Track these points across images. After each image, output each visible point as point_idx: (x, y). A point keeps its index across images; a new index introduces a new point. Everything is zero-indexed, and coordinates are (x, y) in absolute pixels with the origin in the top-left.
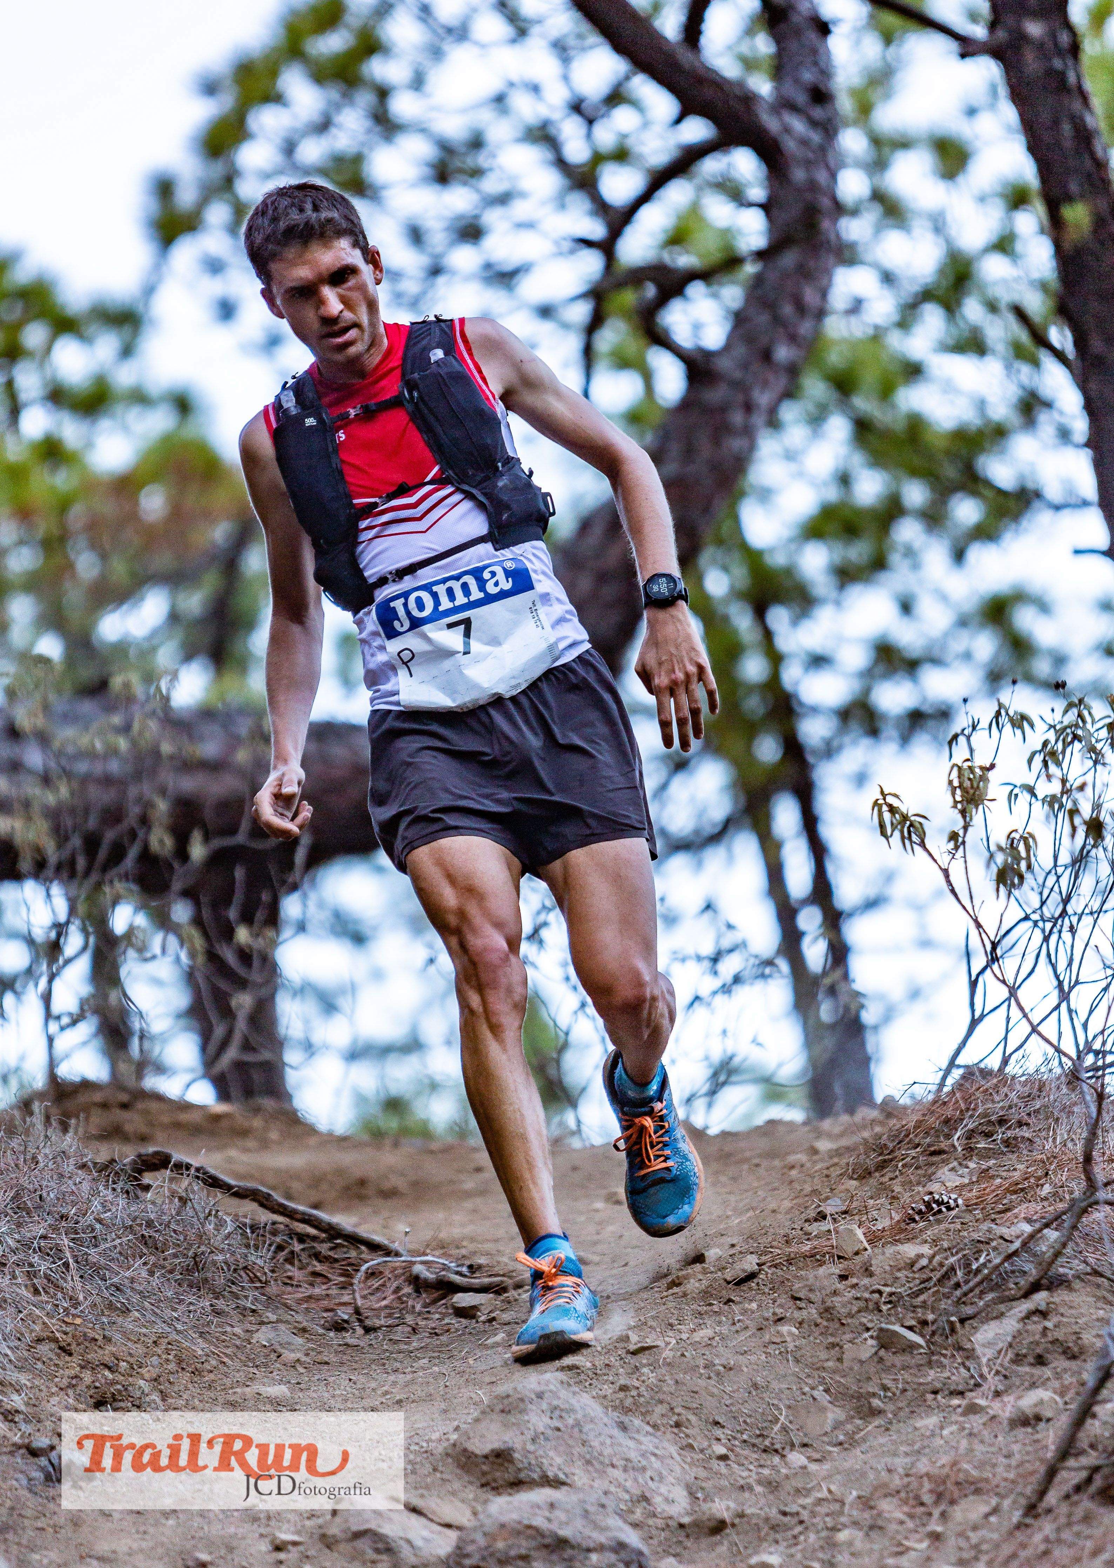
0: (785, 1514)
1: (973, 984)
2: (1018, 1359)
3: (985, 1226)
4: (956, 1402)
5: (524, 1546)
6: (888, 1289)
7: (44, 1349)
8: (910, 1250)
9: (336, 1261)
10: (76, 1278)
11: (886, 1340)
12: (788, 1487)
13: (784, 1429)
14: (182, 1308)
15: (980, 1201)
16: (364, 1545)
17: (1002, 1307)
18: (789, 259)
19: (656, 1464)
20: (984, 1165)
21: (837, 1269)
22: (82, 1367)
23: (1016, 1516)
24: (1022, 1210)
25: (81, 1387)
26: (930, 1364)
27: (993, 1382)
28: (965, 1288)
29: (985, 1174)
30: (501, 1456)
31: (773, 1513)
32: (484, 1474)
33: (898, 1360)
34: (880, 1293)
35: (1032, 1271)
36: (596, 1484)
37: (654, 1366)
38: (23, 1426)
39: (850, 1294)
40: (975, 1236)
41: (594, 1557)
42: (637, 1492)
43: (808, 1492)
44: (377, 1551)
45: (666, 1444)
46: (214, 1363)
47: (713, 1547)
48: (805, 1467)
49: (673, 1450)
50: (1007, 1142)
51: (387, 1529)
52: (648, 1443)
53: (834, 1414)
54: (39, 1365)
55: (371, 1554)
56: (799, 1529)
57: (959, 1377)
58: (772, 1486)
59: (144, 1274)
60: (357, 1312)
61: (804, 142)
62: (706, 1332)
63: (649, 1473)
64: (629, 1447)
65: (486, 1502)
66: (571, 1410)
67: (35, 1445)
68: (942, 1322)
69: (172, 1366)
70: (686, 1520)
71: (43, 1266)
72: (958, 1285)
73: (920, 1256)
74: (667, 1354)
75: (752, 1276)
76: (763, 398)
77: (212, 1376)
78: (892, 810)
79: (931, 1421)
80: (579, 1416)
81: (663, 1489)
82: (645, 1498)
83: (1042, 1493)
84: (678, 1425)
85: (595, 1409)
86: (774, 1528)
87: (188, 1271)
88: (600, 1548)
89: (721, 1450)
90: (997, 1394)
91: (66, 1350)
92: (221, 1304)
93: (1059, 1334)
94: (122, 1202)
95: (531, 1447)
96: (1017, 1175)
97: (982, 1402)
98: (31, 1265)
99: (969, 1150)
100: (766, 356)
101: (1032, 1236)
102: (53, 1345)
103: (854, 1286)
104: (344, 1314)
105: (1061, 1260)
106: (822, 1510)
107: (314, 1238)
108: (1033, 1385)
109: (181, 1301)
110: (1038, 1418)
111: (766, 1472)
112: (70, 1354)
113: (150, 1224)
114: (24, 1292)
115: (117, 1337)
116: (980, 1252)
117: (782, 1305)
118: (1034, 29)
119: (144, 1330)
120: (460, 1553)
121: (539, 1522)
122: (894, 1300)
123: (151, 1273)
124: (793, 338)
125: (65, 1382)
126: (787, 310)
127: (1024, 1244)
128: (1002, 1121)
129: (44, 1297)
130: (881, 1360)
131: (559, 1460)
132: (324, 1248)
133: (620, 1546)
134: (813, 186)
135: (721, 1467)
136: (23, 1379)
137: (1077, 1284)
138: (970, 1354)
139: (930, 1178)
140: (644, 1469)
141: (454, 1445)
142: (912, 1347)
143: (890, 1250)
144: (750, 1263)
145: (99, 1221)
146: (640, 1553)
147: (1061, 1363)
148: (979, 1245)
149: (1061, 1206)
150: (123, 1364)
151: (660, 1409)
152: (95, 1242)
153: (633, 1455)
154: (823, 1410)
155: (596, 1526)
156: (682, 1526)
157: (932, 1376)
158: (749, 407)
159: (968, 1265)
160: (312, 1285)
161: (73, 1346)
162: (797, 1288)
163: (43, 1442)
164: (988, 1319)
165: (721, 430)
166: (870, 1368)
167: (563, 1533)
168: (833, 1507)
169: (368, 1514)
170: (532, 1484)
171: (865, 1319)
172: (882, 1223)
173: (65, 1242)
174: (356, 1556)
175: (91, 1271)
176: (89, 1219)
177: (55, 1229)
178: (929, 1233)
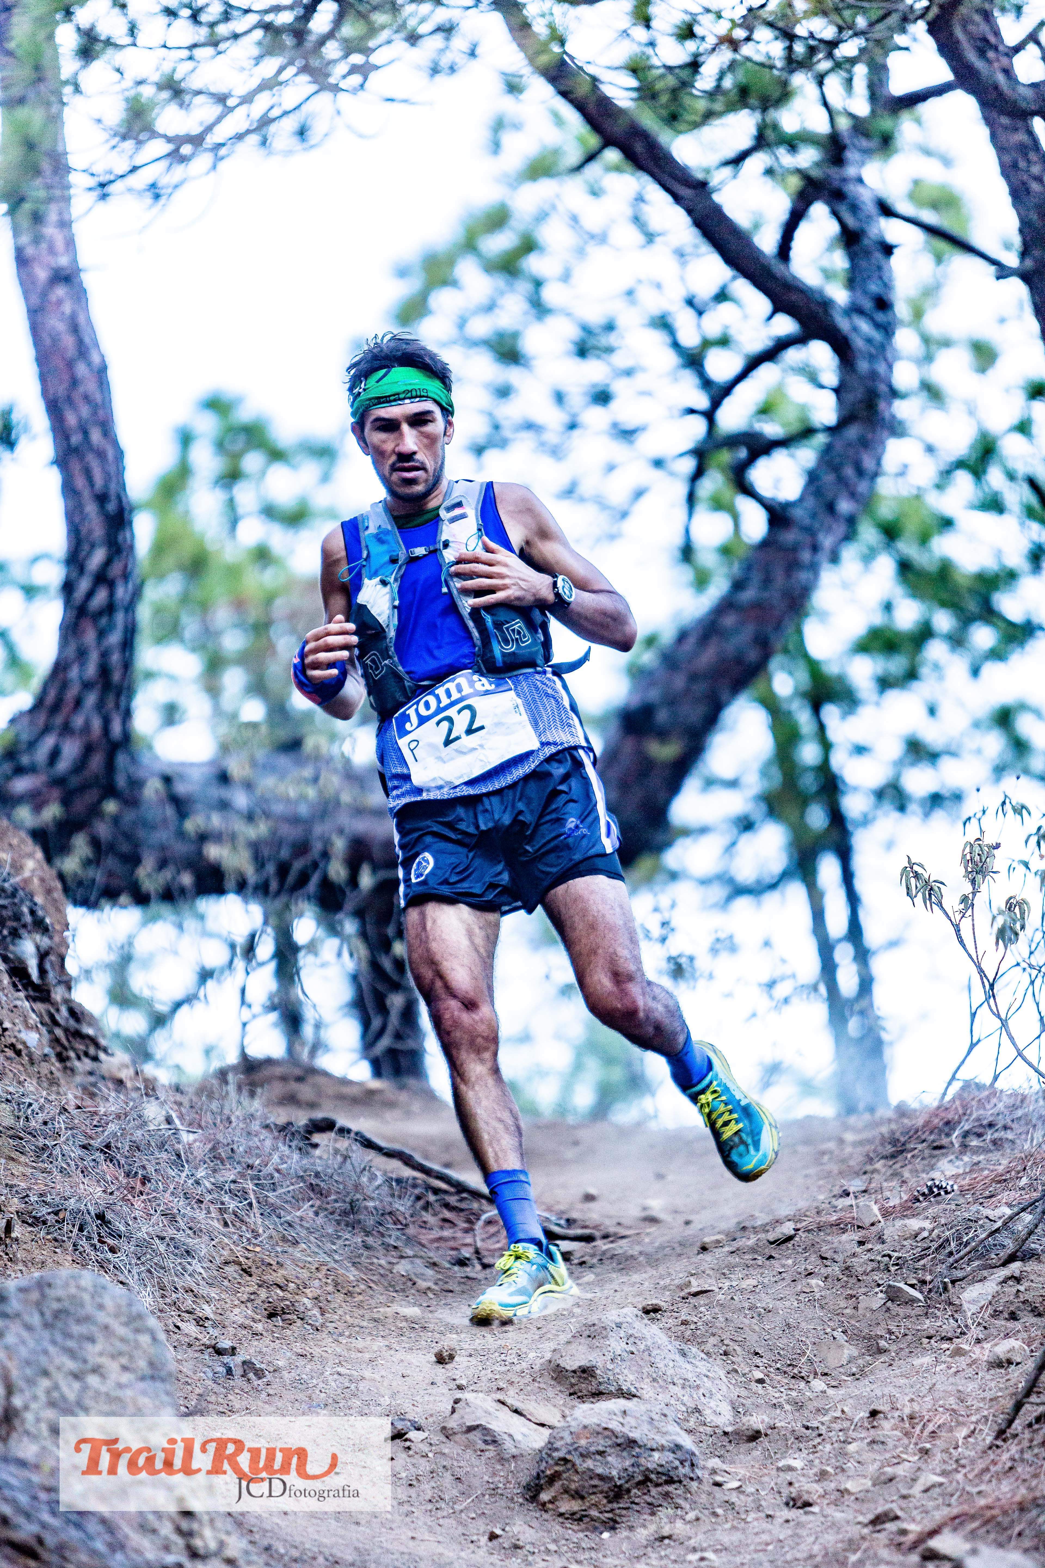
0: (807, 1428)
1: (973, 1015)
2: (996, 1314)
3: (974, 1208)
4: (945, 1346)
5: (601, 1444)
6: (896, 1254)
7: (230, 1270)
8: (914, 1224)
9: (462, 1210)
10: (258, 1215)
11: (893, 1295)
12: (811, 1406)
13: (810, 1362)
14: (340, 1242)
15: (972, 1187)
16: (475, 1436)
17: (985, 1273)
18: (853, 432)
19: (708, 1384)
20: (976, 1159)
21: (856, 1236)
22: (260, 1286)
23: (989, 1440)
24: (1005, 1196)
25: (258, 1302)
26: (927, 1315)
27: (975, 1332)
28: (957, 1256)
29: (976, 1167)
30: (586, 1372)
31: (799, 1426)
32: (572, 1385)
33: (901, 1311)
34: (890, 1257)
35: (1010, 1244)
36: (660, 1397)
37: (709, 1306)
38: (211, 1330)
39: (866, 1257)
40: (966, 1215)
41: (656, 1455)
42: (691, 1405)
43: (827, 1412)
44: (486, 1442)
45: (716, 1369)
46: (363, 1287)
47: (750, 1451)
48: (825, 1392)
49: (722, 1373)
50: (994, 1142)
51: (493, 1426)
52: (703, 1367)
53: (850, 1351)
54: (226, 1283)
55: (481, 1445)
56: (819, 1440)
57: (948, 1326)
58: (799, 1406)
59: (311, 1214)
60: (477, 1252)
61: (869, 341)
62: (752, 1281)
63: (701, 1391)
64: (686, 1369)
65: (573, 1407)
66: (643, 1338)
67: (219, 1346)
68: (937, 1282)
69: (330, 1288)
70: (729, 1429)
71: (232, 1205)
72: (951, 1254)
73: (923, 1229)
74: (720, 1297)
75: (790, 1238)
76: (827, 541)
77: (361, 1297)
78: (917, 876)
79: (924, 1360)
80: (649, 1343)
81: (713, 1404)
82: (698, 1411)
83: (1010, 1422)
84: (726, 1354)
85: (662, 1338)
86: (799, 1438)
87: (345, 1213)
88: (662, 1449)
89: (759, 1375)
90: (978, 1341)
91: (247, 1272)
92: (370, 1240)
93: (1029, 1296)
94: (296, 1156)
95: (610, 1367)
96: (1000, 1169)
97: (966, 1347)
98: (223, 1203)
99: (964, 1146)
100: (831, 508)
101: (1011, 1218)
102: (237, 1268)
103: (869, 1250)
104: (467, 1253)
105: (1034, 1238)
106: (837, 1426)
107: (446, 1192)
108: (1007, 1336)
109: (339, 1237)
110: (1010, 1362)
111: (794, 1394)
112: (251, 1275)
113: (317, 1175)
114: (216, 1224)
115: (288, 1263)
116: (969, 1229)
117: (812, 1263)
119: (309, 1259)
120: (551, 1447)
121: (614, 1425)
122: (901, 1263)
123: (317, 1214)
124: (853, 495)
125: (245, 1297)
126: (849, 472)
127: (1005, 1224)
128: (991, 1125)
129: (232, 1229)
130: (888, 1309)
131: (631, 1377)
132: (453, 1200)
133: (678, 1447)
134: (874, 375)
135: (760, 1388)
136: (213, 1293)
138: (958, 1309)
139: (932, 1167)
140: (698, 1387)
141: (550, 1361)
142: (913, 1300)
143: (899, 1223)
144: (788, 1229)
145: (278, 1171)
146: (693, 1454)
147: (1030, 1319)
148: (970, 1223)
149: (1036, 1195)
150: (292, 1285)
151: (713, 1340)
152: (274, 1187)
153: (689, 1376)
154: (841, 1347)
155: (659, 1431)
156: (726, 1433)
157: (928, 1324)
158: (815, 548)
159: (960, 1238)
160: (442, 1228)
161: (253, 1270)
162: (825, 1250)
163: (225, 1343)
164: (974, 1281)
165: (793, 566)
166: (880, 1316)
167: (634, 1435)
168: (846, 1424)
169: (480, 1413)
170: (610, 1395)
171: (877, 1276)
172: (894, 1202)
173: (250, 1186)
174: (469, 1445)
175: (271, 1210)
176: (270, 1169)
177: (242, 1175)
178: (931, 1212)
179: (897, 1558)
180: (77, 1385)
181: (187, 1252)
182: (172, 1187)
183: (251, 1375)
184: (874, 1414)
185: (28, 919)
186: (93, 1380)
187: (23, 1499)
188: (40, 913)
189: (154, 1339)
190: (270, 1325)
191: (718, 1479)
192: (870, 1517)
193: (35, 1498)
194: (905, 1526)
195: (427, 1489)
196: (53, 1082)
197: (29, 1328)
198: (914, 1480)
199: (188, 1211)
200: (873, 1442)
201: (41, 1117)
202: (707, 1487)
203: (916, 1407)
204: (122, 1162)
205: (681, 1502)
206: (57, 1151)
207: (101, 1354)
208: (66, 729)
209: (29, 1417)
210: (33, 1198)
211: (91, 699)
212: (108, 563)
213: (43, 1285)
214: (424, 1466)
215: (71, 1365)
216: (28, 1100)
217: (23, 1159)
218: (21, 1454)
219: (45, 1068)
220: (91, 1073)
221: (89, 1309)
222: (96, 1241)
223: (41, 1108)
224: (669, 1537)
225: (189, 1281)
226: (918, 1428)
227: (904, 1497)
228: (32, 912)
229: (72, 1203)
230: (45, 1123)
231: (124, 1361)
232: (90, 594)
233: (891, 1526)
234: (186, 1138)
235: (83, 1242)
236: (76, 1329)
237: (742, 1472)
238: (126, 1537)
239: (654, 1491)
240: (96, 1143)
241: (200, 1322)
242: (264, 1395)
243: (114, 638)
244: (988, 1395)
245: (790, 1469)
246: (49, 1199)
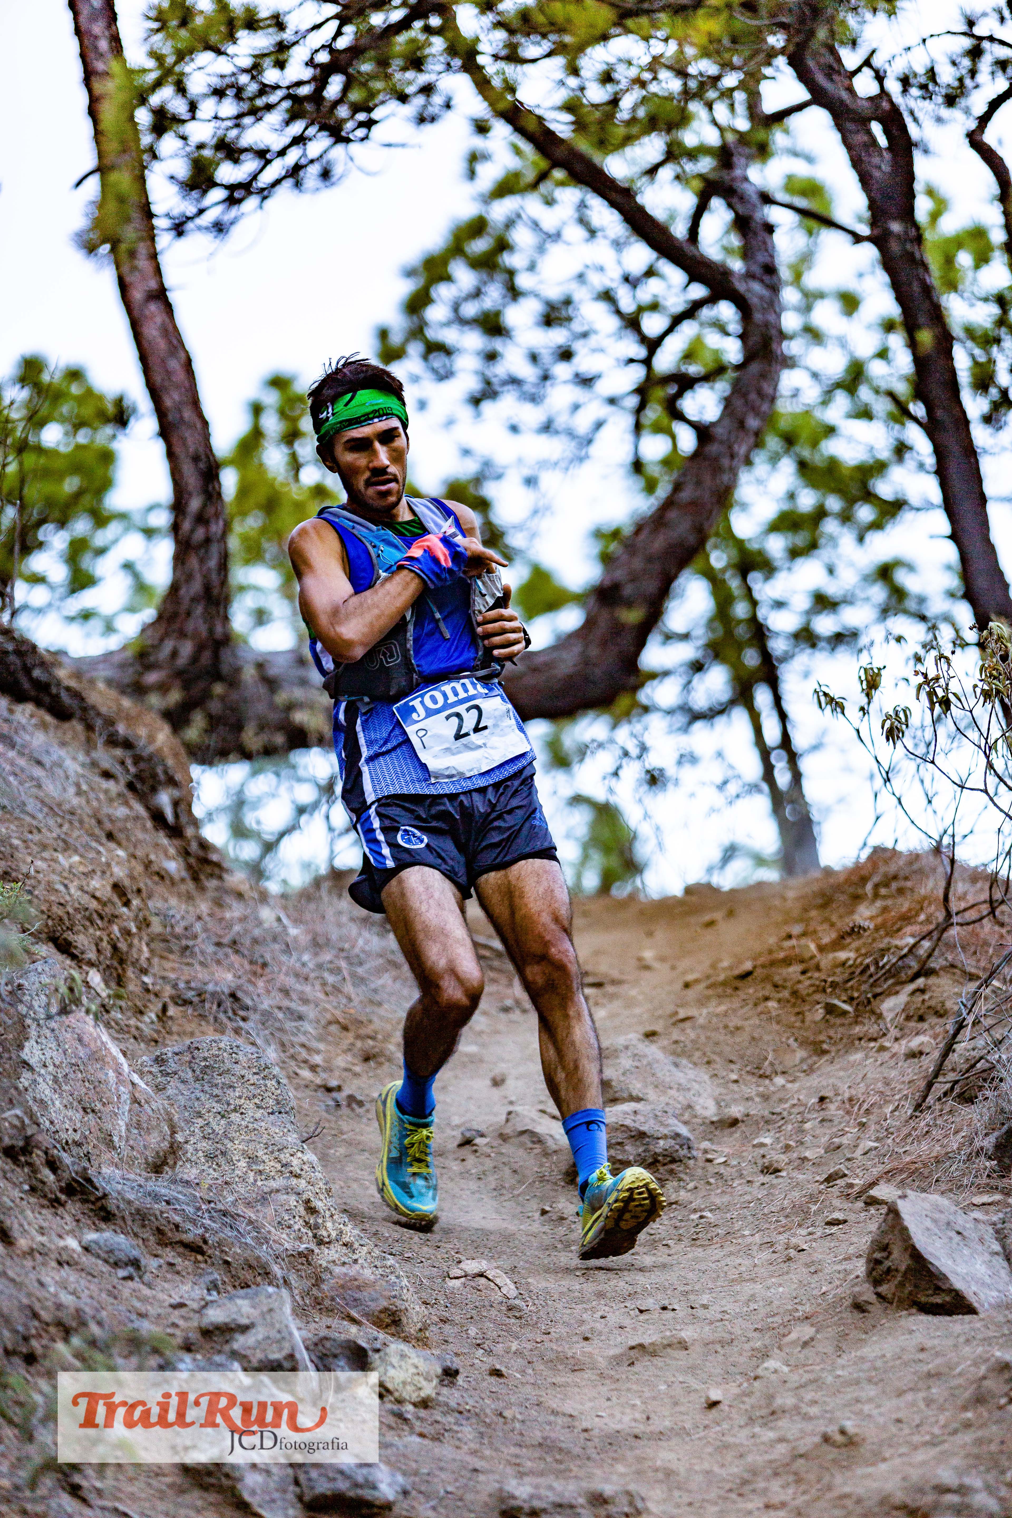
0: (773, 1114)
1: (876, 796)
2: (908, 1018)
3: (886, 940)
4: (872, 1044)
6: (830, 979)
7: (333, 1028)
8: (842, 955)
10: (350, 986)
11: (830, 1009)
12: (775, 1098)
13: (772, 1064)
15: (884, 925)
16: (525, 1138)
17: (899, 988)
18: (755, 367)
19: (696, 1086)
20: (885, 903)
21: (800, 968)
22: (356, 1039)
23: (909, 1112)
24: (909, 929)
25: (356, 1050)
26: (856, 1023)
27: (894, 1032)
28: (876, 977)
29: (885, 910)
31: (766, 1113)
33: (838, 1021)
34: (826, 981)
35: (915, 965)
36: (661, 1099)
37: (693, 1028)
38: (321, 1074)
39: (807, 983)
40: (881, 946)
41: (661, 1142)
42: (685, 1103)
43: (787, 1101)
44: (534, 1142)
45: (702, 1074)
47: (731, 1134)
48: (784, 1086)
49: (706, 1077)
50: (898, 890)
51: (538, 1129)
52: (691, 1073)
53: (801, 1054)
54: (330, 1038)
55: (530, 1145)
56: (782, 1122)
57: (873, 1030)
58: (765, 1098)
59: (390, 982)
61: (761, 298)
62: (722, 1008)
63: (692, 1092)
64: (680, 1076)
66: (645, 1056)
67: (329, 1085)
68: (863, 997)
70: (715, 1119)
71: (331, 979)
72: (871, 976)
73: (848, 959)
74: (701, 1021)
75: (750, 973)
76: (742, 450)
78: (825, 694)
79: (857, 1056)
80: (650, 1059)
81: (701, 1101)
82: (689, 1107)
83: (925, 1098)
84: (709, 1063)
85: (660, 1055)
86: (767, 1122)
88: (665, 1137)
89: (734, 1077)
90: (896, 1039)
91: (345, 1028)
93: (933, 1003)
95: (622, 1078)
96: (905, 909)
97: (887, 1044)
98: (323, 979)
99: (876, 896)
100: (741, 424)
101: (914, 946)
102: (338, 1026)
103: (811, 978)
104: (509, 1002)
105: (932, 959)
106: (795, 1110)
108: (917, 1034)
110: (921, 1053)
111: (761, 1089)
112: (348, 1031)
114: (319, 995)
115: (375, 1019)
116: (883, 956)
117: (768, 990)
118: (896, 227)
121: (628, 1122)
122: (834, 985)
124: (758, 414)
125: (345, 1048)
126: (754, 397)
127: (910, 951)
128: (895, 877)
129: (331, 998)
130: (828, 1021)
131: (639, 1085)
133: (678, 1135)
134: (767, 323)
135: (735, 1087)
136: (321, 1046)
137: (942, 973)
138: (880, 1016)
139: (852, 912)
140: (689, 1089)
142: (845, 1013)
143: (831, 956)
144: (748, 966)
145: (363, 951)
146: (689, 1139)
147: (933, 1020)
148: (883, 952)
149: (932, 927)
150: (380, 1037)
151: (697, 1054)
152: (361, 964)
153: (683, 1081)
154: (794, 1051)
155: (662, 1124)
156: (712, 1123)
157: (857, 1030)
158: (732, 456)
159: (877, 963)
161: (350, 1026)
162: (777, 978)
163: (333, 1083)
164: (890, 995)
165: (717, 470)
166: (822, 1026)
167: (643, 1128)
168: (802, 1109)
169: (527, 1120)
170: (624, 1100)
171: (818, 997)
172: (826, 940)
173: (343, 964)
174: (522, 1145)
175: (359, 981)
176: (357, 950)
177: (337, 957)
178: (855, 945)
179: (847, 1205)
180: (223, 1122)
181: (300, 1018)
182: (284, 969)
183: (354, 1106)
184: (822, 1099)
185: (162, 777)
186: (235, 1117)
187: (189, 1210)
188: (171, 772)
189: (279, 1083)
190: (366, 1066)
191: (709, 1156)
192: (825, 1176)
193: (199, 1209)
194: (851, 1181)
195: (492, 1180)
196: (190, 898)
197: (183, 1082)
198: (856, 1146)
199: (298, 987)
200: (823, 1121)
201: (183, 924)
202: (701, 1163)
203: (854, 1092)
204: (246, 952)
205: (682, 1176)
206: (197, 949)
207: (240, 1097)
208: (182, 634)
209: (189, 1148)
210: (182, 985)
211: (199, 610)
212: (204, 506)
213: (192, 1049)
214: (489, 1164)
215: (218, 1107)
216: (171, 913)
217: (171, 957)
218: (186, 1177)
219: (183, 888)
220: (217, 889)
221: (228, 1065)
222: (230, 1014)
223: (183, 918)
224: (676, 1203)
225: (302, 1039)
226: (856, 1108)
227: (849, 1160)
228: (166, 772)
229: (210, 987)
230: (186, 929)
231: (256, 1101)
232: (192, 531)
233: (841, 1182)
234: (293, 931)
235: (221, 1016)
236: (219, 1080)
237: (727, 1150)
238: (269, 1232)
239: (662, 1169)
240: (226, 940)
241: (313, 1068)
242: (364, 1120)
243: (213, 563)
244: (907, 1079)
245: (762, 1145)
246: (193, 985)
